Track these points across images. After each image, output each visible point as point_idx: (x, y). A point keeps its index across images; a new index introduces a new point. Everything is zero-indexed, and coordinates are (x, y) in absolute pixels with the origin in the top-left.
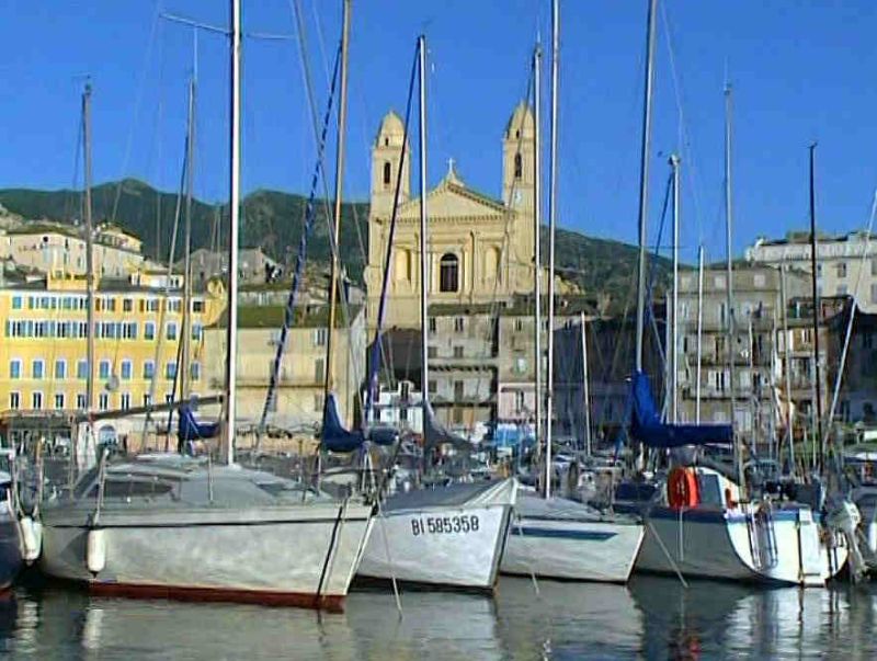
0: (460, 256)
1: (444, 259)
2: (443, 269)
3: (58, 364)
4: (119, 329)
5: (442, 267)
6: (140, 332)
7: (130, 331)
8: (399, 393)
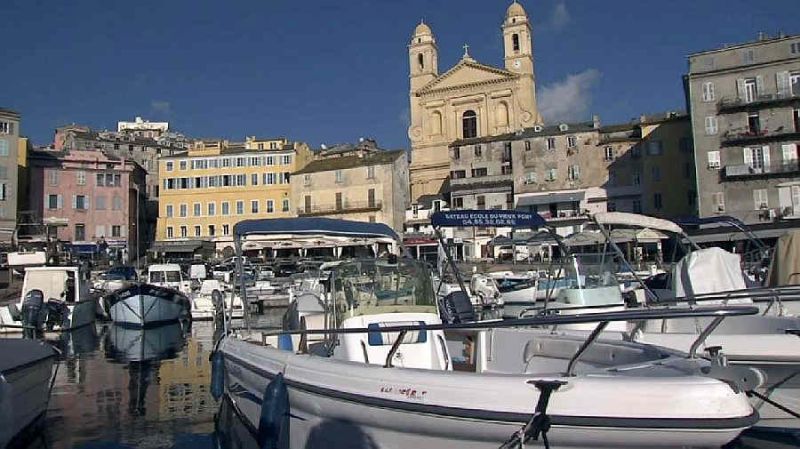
0: (477, 112)
1: (465, 115)
2: (465, 122)
3: (195, 205)
4: (234, 179)
5: (464, 120)
6: (249, 181)
7: (241, 180)
8: (433, 208)
